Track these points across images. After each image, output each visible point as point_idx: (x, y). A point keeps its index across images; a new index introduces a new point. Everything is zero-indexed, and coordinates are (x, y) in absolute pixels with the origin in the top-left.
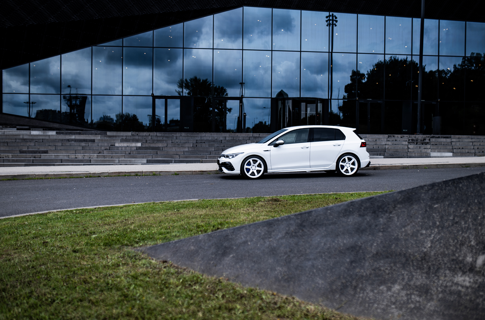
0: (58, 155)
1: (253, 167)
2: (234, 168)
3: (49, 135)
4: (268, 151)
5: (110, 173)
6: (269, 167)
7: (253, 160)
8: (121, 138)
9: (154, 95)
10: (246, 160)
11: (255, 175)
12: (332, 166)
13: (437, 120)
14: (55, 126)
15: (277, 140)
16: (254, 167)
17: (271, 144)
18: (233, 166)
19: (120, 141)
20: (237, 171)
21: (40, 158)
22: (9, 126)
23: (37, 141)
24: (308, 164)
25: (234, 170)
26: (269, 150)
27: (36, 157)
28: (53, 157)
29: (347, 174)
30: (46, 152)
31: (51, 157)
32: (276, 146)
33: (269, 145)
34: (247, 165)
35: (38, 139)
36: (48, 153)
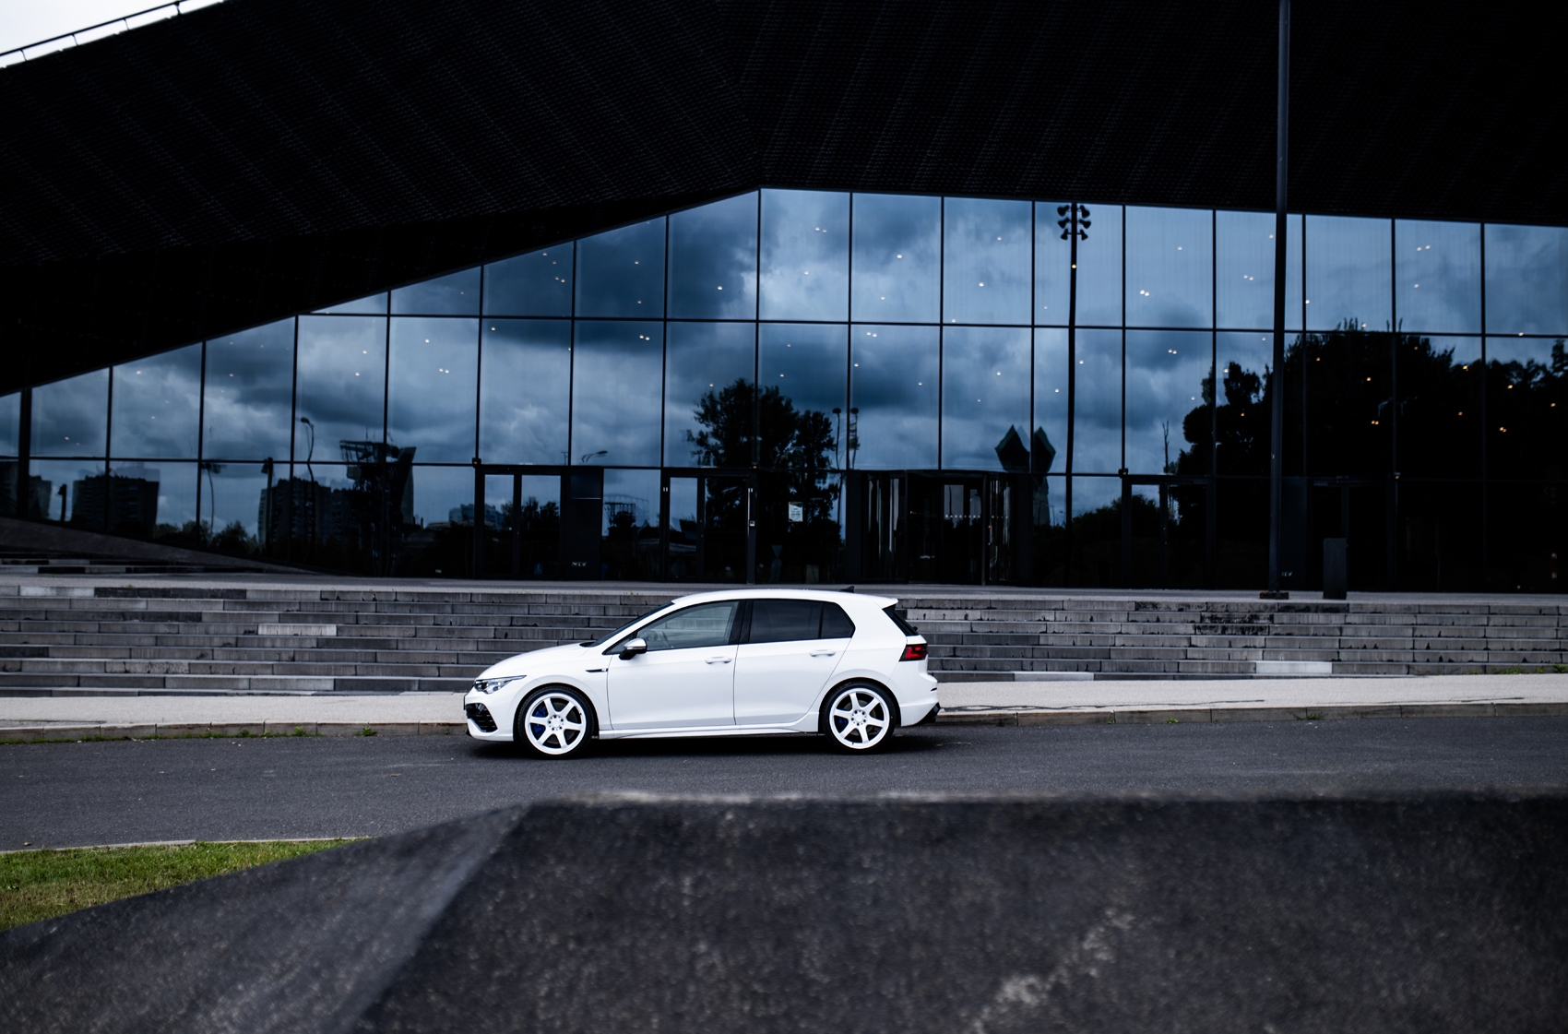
0: (72, 663)
1: (553, 720)
2: (494, 723)
3: (71, 600)
4: (600, 671)
5: (161, 728)
6: (602, 721)
7: (553, 700)
8: (286, 609)
9: (483, 463)
10: (530, 698)
11: (558, 746)
12: (807, 722)
13: (1335, 550)
14: (178, 556)
15: (633, 636)
16: (558, 719)
17: (613, 650)
18: (491, 718)
19: (277, 618)
20: (504, 732)
21: (20, 670)
22: (24, 560)
23: (31, 616)
24: (727, 712)
25: (496, 728)
26: (604, 668)
27: (8, 668)
28: (59, 667)
29: (857, 746)
30: (43, 652)
31: (52, 667)
32: (628, 655)
33: (605, 653)
34: (534, 715)
35: (34, 612)
36: (48, 657)
